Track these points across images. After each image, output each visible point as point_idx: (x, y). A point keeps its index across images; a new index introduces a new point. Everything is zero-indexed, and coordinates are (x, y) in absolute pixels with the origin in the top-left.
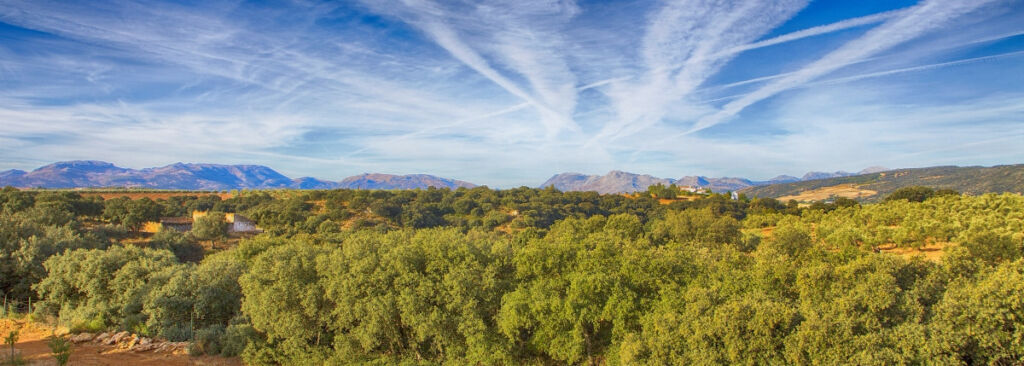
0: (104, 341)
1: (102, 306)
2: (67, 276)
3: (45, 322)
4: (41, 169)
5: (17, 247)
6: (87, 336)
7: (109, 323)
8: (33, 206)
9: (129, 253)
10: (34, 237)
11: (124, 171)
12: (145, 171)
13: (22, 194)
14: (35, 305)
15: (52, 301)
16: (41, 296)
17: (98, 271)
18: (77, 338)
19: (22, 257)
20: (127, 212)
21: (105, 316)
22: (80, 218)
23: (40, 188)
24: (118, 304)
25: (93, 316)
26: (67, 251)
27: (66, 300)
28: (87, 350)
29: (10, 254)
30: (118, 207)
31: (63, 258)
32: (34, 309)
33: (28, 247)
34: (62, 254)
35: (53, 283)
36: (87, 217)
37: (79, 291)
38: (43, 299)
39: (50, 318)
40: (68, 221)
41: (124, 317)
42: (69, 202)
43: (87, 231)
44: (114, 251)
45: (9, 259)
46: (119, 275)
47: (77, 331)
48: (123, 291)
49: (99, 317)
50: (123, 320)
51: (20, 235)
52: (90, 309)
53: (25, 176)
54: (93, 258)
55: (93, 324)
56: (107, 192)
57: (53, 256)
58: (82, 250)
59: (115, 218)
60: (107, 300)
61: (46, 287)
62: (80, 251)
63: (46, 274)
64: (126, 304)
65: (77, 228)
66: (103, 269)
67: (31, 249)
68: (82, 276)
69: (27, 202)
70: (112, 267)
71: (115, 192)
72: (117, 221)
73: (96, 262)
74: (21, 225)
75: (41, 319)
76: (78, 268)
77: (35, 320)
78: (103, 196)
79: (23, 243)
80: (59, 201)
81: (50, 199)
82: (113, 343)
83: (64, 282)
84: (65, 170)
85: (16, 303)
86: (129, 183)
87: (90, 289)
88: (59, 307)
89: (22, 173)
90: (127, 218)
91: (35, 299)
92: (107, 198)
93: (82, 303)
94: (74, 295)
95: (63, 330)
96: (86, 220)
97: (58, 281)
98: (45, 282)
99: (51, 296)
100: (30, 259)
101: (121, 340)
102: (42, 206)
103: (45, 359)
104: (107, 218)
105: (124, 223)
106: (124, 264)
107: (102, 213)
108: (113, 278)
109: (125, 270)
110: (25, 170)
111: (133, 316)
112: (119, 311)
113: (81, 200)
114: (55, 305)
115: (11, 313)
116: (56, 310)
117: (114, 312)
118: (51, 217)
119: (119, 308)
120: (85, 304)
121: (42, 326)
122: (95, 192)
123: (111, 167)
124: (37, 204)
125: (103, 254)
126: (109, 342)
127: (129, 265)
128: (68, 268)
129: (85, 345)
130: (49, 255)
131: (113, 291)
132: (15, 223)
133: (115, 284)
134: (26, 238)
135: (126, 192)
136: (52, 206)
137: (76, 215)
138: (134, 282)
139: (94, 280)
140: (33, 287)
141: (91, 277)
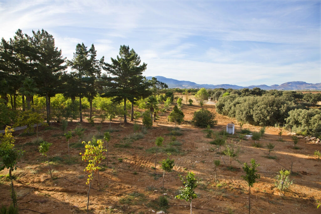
0: (307, 139)
1: (306, 128)
2: (295, 117)
3: (288, 130)
4: (283, 84)
5: (281, 107)
6: (301, 136)
7: (308, 134)
8: (282, 95)
9: (317, 111)
10: (286, 104)
11: (309, 84)
12: (317, 84)
13: (279, 92)
14: (285, 125)
15: (290, 124)
16: (287, 122)
17: (306, 117)
18: (298, 137)
19: (282, 110)
20: (311, 98)
21: (307, 131)
22: (296, 99)
23: (283, 90)
24: (312, 128)
25: (303, 130)
26: (296, 109)
27: (295, 124)
28: (301, 141)
29: (279, 109)
30: (308, 96)
31: (294, 111)
32: (285, 126)
33: (284, 107)
34: (294, 110)
35: (291, 119)
36: (298, 99)
37: (299, 122)
38: (288, 123)
39: (289, 129)
40: (292, 100)
41: (314, 132)
42: (293, 94)
43: (298, 103)
44: (311, 110)
45: (278, 110)
46: (313, 118)
47: (298, 135)
48: (314, 124)
49: (306, 131)
50: (314, 133)
51: (282, 104)
52: (302, 128)
53: (278, 86)
54: (304, 112)
55: (304, 133)
56: (303, 91)
57: (291, 111)
58: (300, 109)
59: (307, 100)
60: (308, 126)
61: (289, 120)
62: (300, 110)
63: (289, 116)
64: (315, 128)
65: (295, 102)
66: (307, 116)
67: (285, 108)
68: (300, 118)
69: (280, 94)
70: (311, 115)
71: (306, 91)
72: (308, 101)
73: (305, 113)
74: (282, 101)
75: (287, 129)
76: (299, 115)
77: (285, 129)
78: (302, 92)
79: (282, 106)
80: (290, 94)
81: (287, 93)
82: (310, 140)
83: (294, 119)
84: (290, 84)
85: (280, 123)
86: (311, 88)
87: (303, 122)
88: (292, 126)
89: (278, 85)
90: (312, 100)
91: (285, 123)
92: (304, 93)
93: (300, 126)
94: (297, 123)
95: (293, 133)
96: (298, 100)
97: (292, 118)
98: (289, 118)
99: (290, 123)
100: (284, 111)
101: (313, 140)
102: (285, 95)
103: (289, 141)
104: (305, 99)
105: (310, 101)
106: (315, 115)
107: (303, 98)
108: (311, 119)
109: (316, 117)
110: (279, 85)
111: (318, 133)
112: (313, 130)
113: (296, 94)
114: (291, 125)
115: (278, 126)
116: (291, 127)
117: (311, 130)
118: (287, 99)
119: (312, 129)
120: (301, 127)
121: (287, 131)
122: (300, 91)
123: (305, 83)
124: (283, 95)
125: (308, 111)
126: (309, 139)
127: (317, 115)
128: (296, 115)
129: (301, 139)
130: (290, 110)
131: (310, 123)
132: (280, 100)
133: (312, 121)
134: (283, 105)
135: (310, 91)
136: (287, 95)
137: (295, 98)
138: (318, 121)
139: (304, 119)
140: (285, 119)
141: (303, 118)
